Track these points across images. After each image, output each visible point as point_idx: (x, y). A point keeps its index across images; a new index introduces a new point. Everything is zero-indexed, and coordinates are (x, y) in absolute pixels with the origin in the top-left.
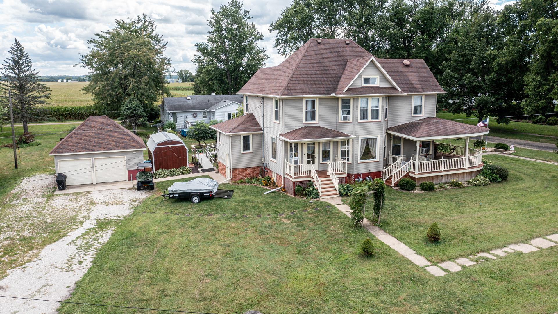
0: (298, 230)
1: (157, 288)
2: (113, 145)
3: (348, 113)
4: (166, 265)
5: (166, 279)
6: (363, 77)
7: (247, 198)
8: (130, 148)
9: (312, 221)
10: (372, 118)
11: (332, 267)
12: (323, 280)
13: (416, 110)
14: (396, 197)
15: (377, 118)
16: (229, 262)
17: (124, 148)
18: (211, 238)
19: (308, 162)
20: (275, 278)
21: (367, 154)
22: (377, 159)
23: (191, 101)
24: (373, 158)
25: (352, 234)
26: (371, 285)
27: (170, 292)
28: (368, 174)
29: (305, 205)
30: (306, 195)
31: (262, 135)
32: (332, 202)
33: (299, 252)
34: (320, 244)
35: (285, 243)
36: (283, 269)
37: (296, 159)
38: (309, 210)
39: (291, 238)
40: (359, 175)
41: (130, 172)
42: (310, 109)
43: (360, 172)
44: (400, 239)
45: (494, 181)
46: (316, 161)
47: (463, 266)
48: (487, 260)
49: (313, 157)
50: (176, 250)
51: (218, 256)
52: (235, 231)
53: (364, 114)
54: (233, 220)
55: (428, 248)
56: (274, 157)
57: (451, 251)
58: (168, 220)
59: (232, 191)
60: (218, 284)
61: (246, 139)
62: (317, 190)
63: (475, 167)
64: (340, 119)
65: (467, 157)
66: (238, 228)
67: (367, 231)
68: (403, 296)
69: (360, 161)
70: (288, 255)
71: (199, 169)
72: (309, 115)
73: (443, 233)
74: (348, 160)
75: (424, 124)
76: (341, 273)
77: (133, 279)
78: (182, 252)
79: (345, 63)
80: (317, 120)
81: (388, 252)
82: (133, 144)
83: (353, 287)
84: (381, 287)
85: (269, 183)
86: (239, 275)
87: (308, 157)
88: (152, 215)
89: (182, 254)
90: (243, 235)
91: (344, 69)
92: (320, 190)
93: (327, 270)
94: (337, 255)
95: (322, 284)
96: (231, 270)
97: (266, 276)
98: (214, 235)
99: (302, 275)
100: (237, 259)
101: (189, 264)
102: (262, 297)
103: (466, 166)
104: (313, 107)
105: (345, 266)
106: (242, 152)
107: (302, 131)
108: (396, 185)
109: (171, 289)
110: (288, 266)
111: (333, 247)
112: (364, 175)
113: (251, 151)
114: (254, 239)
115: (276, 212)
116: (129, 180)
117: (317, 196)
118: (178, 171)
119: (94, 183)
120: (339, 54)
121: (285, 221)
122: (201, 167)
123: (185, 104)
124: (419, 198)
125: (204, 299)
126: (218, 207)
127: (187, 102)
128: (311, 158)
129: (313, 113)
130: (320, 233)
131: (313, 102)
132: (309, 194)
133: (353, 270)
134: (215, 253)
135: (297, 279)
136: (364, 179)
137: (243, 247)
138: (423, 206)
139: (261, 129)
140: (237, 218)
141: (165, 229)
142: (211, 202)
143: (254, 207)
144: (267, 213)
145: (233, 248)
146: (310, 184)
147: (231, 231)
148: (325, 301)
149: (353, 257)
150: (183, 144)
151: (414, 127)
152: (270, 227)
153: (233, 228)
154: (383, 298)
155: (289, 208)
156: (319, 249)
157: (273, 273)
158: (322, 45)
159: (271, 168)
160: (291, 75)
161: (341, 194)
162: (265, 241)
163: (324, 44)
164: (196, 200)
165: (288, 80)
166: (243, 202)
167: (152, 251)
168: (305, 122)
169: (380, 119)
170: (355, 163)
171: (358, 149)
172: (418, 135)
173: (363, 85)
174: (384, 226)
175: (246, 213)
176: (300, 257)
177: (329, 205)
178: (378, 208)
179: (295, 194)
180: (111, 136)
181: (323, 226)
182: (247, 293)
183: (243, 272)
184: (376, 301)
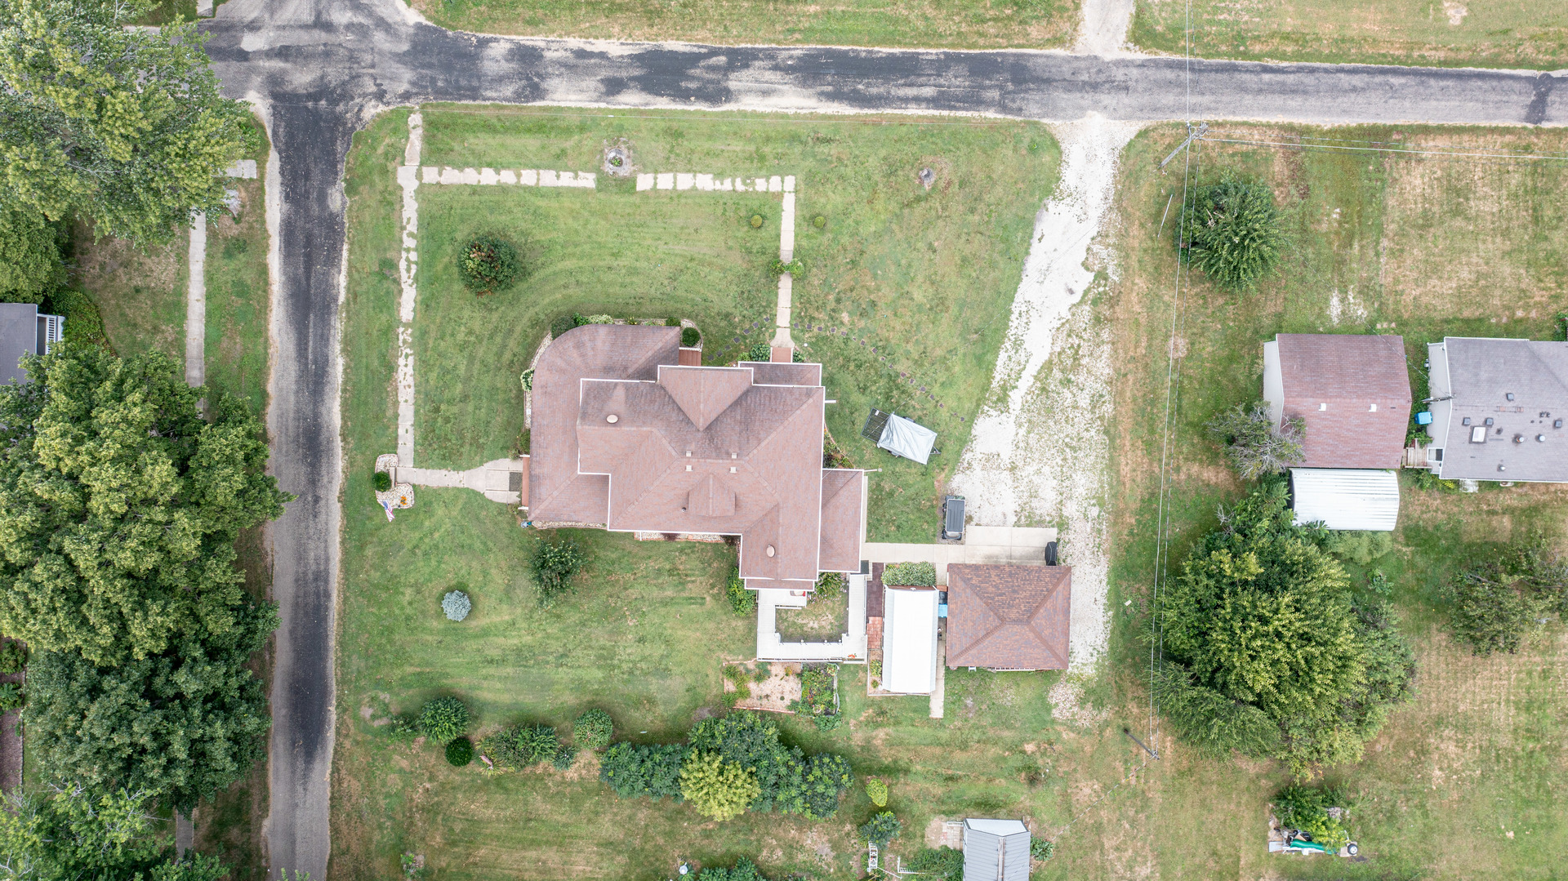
2: (993, 573)
27: (963, 238)
47: (768, 179)
48: (744, 181)
55: (771, 213)
76: (851, 208)
82: (967, 571)
91: (717, 419)
148: (877, 182)
180: (996, 586)
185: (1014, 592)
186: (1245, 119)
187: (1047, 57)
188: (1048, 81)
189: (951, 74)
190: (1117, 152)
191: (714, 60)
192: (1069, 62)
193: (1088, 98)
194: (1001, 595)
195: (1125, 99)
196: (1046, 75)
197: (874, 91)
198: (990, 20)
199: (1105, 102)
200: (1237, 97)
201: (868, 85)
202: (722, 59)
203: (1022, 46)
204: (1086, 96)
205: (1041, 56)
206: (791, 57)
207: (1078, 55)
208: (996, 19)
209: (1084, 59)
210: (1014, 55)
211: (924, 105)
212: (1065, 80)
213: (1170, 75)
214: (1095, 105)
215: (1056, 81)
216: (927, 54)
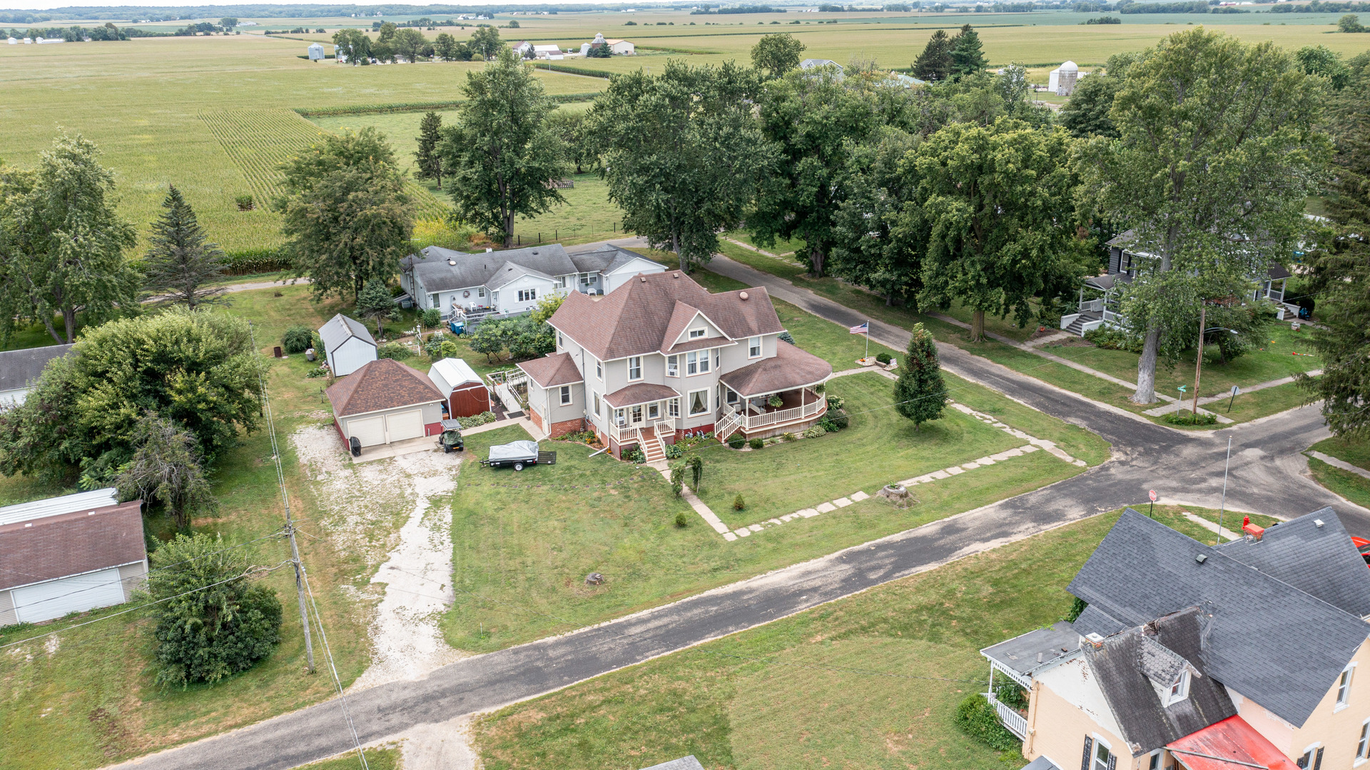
0: (625, 503)
1: (517, 561)
2: (407, 398)
3: (676, 367)
4: (516, 542)
5: (521, 553)
6: (690, 331)
7: (573, 463)
8: (427, 400)
9: (638, 491)
10: (702, 370)
11: (652, 537)
12: (644, 548)
13: (754, 351)
14: (723, 458)
15: (707, 369)
16: (568, 536)
17: (420, 401)
18: (547, 513)
19: (635, 421)
20: (607, 548)
21: (698, 406)
22: (709, 411)
23: (456, 267)
24: (704, 410)
25: (671, 504)
26: (679, 550)
27: (529, 563)
28: (699, 428)
29: (631, 472)
30: (632, 459)
31: (583, 384)
32: (658, 468)
33: (626, 525)
34: (644, 516)
35: (615, 517)
36: (613, 540)
37: (621, 419)
38: (635, 478)
39: (619, 511)
40: (689, 430)
41: (427, 426)
42: (634, 367)
43: (690, 427)
44: (712, 508)
45: (830, 430)
46: (643, 418)
47: (753, 532)
48: (773, 525)
49: (640, 415)
50: (519, 527)
51: (557, 531)
52: (567, 504)
53: (693, 368)
54: (562, 492)
55: (732, 516)
56: (598, 412)
57: (749, 518)
58: (498, 493)
59: (555, 453)
60: (564, 555)
61: (565, 390)
62: (642, 454)
63: (815, 414)
64: (667, 374)
65: (803, 406)
66: (569, 502)
67: (685, 501)
68: (700, 557)
69: (690, 416)
70: (617, 528)
71: (505, 413)
72: (634, 373)
73: (747, 501)
74: (676, 414)
75: (760, 370)
76: (658, 542)
77: (495, 555)
78: (526, 528)
79: (673, 304)
80: (642, 377)
81: (699, 520)
82: (429, 395)
83: (665, 553)
84: (686, 552)
85: (593, 440)
86: (579, 547)
87: (635, 416)
88: (479, 488)
89: (526, 530)
90: (575, 508)
91: (671, 314)
92: (646, 454)
93: (648, 540)
94: (656, 526)
95: (643, 552)
96: (572, 544)
97: (601, 547)
98: (549, 509)
99: (627, 545)
100: (574, 534)
101: (535, 539)
102: (599, 564)
103: (803, 416)
104: (638, 364)
105: (661, 536)
106: (561, 404)
107: (627, 392)
108: (726, 441)
109: (529, 561)
110: (617, 538)
111: (654, 519)
112: (695, 430)
113: (571, 402)
114: (586, 513)
115: (604, 482)
116: (427, 435)
117: (644, 461)
118: (480, 417)
119: (388, 442)
120: (666, 294)
121: (613, 492)
122: (506, 409)
123: (449, 275)
124: (744, 459)
125: (556, 567)
126: (545, 475)
127: (451, 271)
128: (637, 416)
129: (638, 370)
130: (644, 504)
131: (638, 359)
132: (636, 458)
133: (669, 539)
134: (555, 529)
135: (625, 549)
136: (695, 435)
137: (577, 521)
138: (745, 469)
139: (581, 378)
140: (566, 490)
141: (499, 504)
142: (536, 468)
143: (581, 476)
144: (595, 482)
145: (569, 523)
146: (636, 447)
147: (563, 505)
148: (644, 564)
149: (671, 528)
150: (484, 385)
151: (747, 375)
152: (599, 499)
153: (564, 502)
154: (685, 559)
155: (616, 476)
156: (643, 521)
157: (606, 544)
158: (647, 284)
159: (594, 423)
160: (613, 332)
161: (668, 458)
162: (596, 514)
163: (649, 282)
164: (519, 467)
165: (610, 339)
166: (569, 468)
167: (498, 528)
168: (629, 380)
169: (710, 371)
170: (685, 419)
171: (688, 405)
172: (747, 391)
173: (691, 339)
174: (701, 494)
175: (574, 483)
176: (627, 529)
177: (655, 472)
178: (696, 479)
179: (621, 458)
180: (402, 386)
181: (647, 497)
182: (587, 561)
183: (582, 544)
184: (679, 562)
185: (386, 385)
186: (195, 743)
187: (504, 701)
188: (491, 683)
189: (618, 649)
190: (376, 660)
191: (881, 572)
192: (472, 706)
193: (432, 687)
194: (397, 380)
195: (383, 702)
196: (498, 686)
197: (696, 611)
198: (599, 706)
199: (407, 692)
200: (209, 757)
201: (707, 612)
202: (873, 576)
203: (542, 699)
204: (435, 688)
205: (512, 699)
206: (806, 601)
207: (464, 716)
208: (593, 708)
209: (453, 715)
210: (549, 688)
211: (633, 621)
212: (471, 691)
213: (323, 742)
214: (419, 685)
215: (483, 686)
216: (658, 654)
